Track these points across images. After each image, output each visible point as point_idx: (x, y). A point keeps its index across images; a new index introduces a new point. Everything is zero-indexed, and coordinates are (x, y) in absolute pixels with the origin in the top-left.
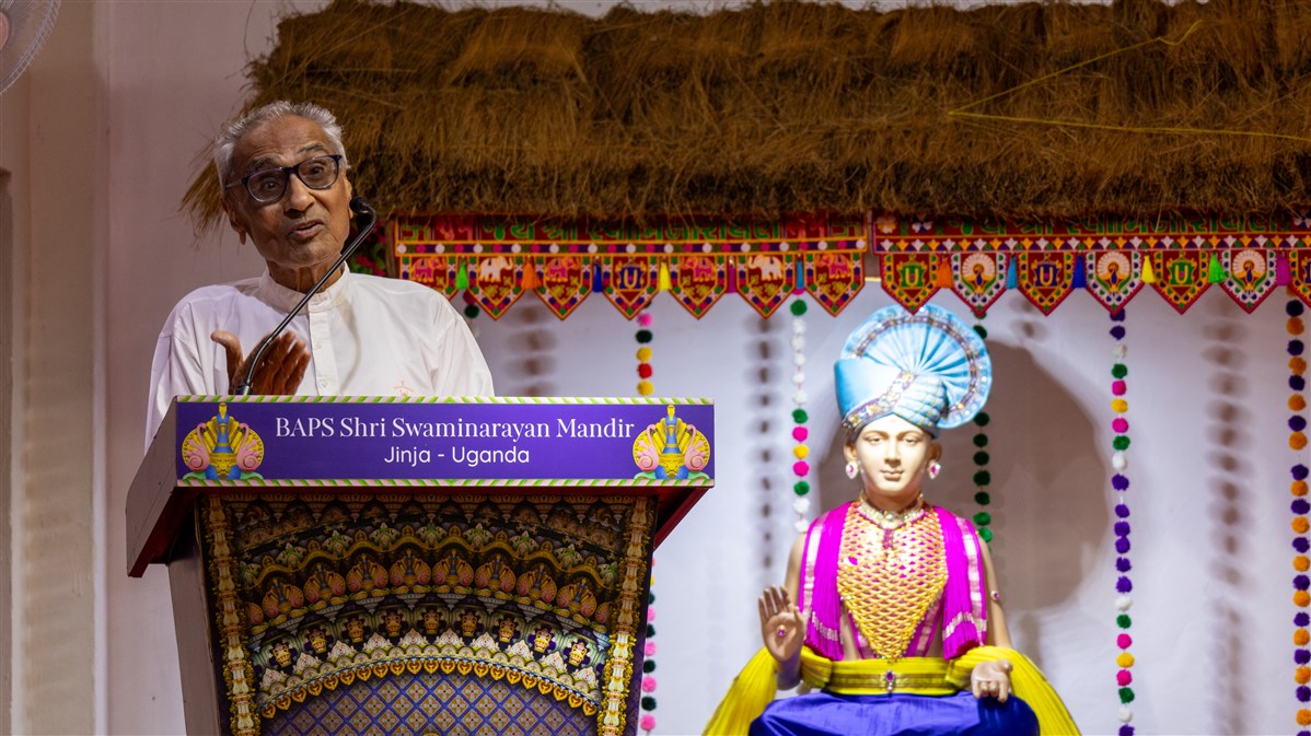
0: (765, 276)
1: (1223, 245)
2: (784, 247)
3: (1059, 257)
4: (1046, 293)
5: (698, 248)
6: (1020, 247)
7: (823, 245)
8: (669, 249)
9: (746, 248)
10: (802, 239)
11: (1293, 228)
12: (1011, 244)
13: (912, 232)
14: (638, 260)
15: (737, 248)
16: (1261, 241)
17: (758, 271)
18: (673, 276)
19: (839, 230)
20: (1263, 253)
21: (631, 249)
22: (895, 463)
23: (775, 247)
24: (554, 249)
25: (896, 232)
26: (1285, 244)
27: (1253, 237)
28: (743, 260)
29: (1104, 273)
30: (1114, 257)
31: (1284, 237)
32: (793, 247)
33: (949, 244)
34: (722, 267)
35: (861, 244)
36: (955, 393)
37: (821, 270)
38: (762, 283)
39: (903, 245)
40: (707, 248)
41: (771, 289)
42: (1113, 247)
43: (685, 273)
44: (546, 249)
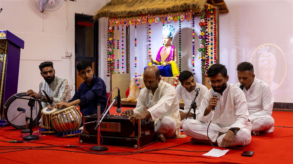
0: (139, 21)
1: (180, 15)
2: (140, 18)
3: (164, 17)
4: (163, 21)
5: (133, 19)
6: (161, 16)
7: (143, 18)
8: (131, 19)
9: (137, 18)
10: (142, 17)
11: (187, 12)
12: (160, 16)
13: (151, 16)
14: (129, 20)
15: (136, 19)
16: (183, 14)
17: (138, 21)
18: (131, 22)
19: (145, 16)
20: (184, 15)
21: (128, 19)
22: (165, 41)
23: (139, 18)
24: (122, 20)
25: (150, 16)
26: (186, 14)
27: (183, 13)
28: (137, 20)
29: (169, 19)
30: (169, 17)
31: (186, 13)
32: (141, 18)
33: (154, 17)
34: (135, 21)
35: (147, 17)
36: (172, 33)
37: (143, 20)
38: (138, 22)
39: (150, 17)
40: (134, 19)
41: (139, 23)
42: (169, 16)
43: (132, 21)
44: (121, 20)
